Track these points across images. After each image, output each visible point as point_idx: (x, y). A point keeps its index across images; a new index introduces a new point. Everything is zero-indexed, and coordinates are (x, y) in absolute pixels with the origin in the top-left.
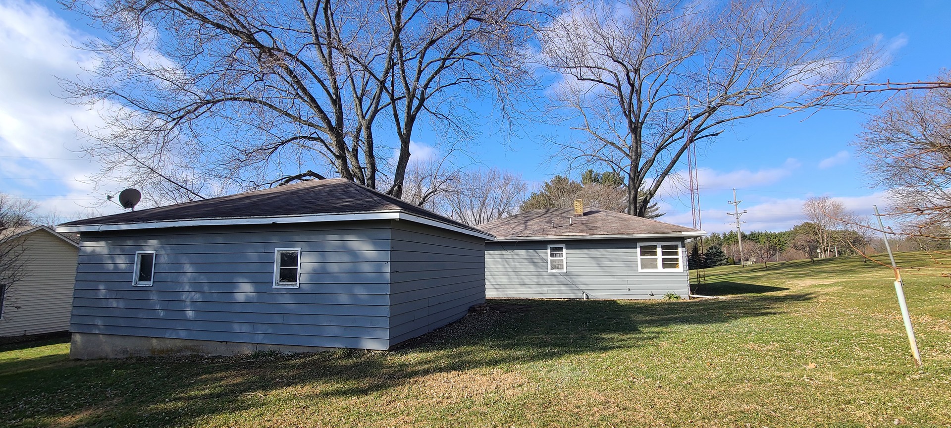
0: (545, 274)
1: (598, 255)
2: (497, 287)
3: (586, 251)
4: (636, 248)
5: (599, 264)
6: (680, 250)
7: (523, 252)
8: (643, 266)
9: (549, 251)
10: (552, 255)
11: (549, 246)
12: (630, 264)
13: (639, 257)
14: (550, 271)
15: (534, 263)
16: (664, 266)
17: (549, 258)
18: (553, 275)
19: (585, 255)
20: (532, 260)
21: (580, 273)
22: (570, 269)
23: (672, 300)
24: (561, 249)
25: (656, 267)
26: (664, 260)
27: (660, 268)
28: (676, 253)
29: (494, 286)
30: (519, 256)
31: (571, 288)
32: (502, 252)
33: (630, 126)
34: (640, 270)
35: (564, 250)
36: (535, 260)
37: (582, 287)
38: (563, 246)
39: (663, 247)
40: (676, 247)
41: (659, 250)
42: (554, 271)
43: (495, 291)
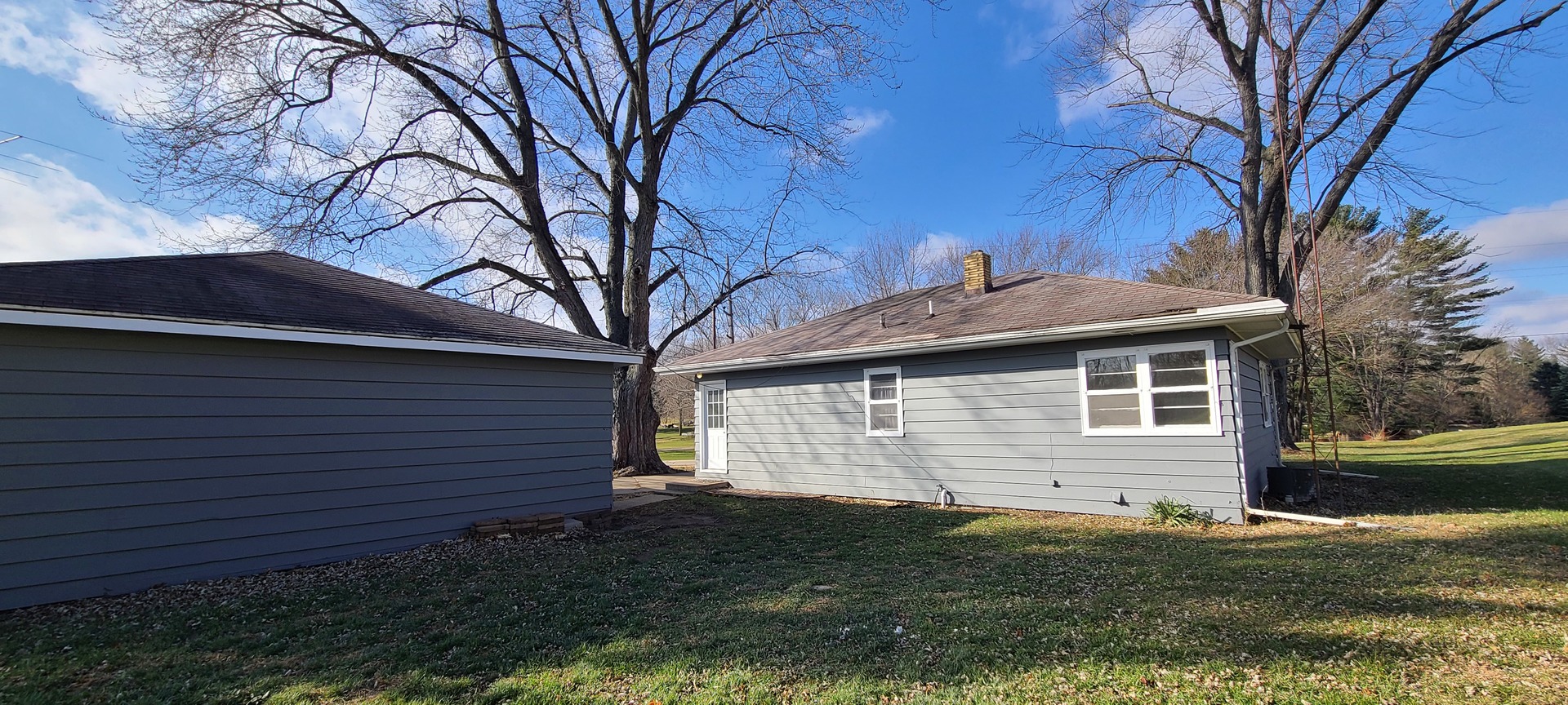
0: (858, 439)
1: (978, 391)
2: (772, 468)
3: (946, 380)
4: (1075, 366)
5: (978, 412)
6: (1211, 365)
7: (815, 388)
8: (1096, 421)
9: (867, 384)
10: (873, 396)
11: (868, 372)
12: (1060, 414)
13: (1084, 393)
14: (869, 433)
15: (838, 413)
16: (1161, 418)
17: (868, 402)
18: (877, 442)
19: (945, 392)
20: (835, 408)
21: (939, 439)
22: (914, 428)
23: (1171, 526)
24: (892, 377)
25: (1135, 420)
26: (1158, 399)
27: (1147, 425)
28: (1201, 378)
29: (764, 466)
30: (811, 398)
31: (915, 477)
32: (779, 390)
33: (1231, 61)
34: (1087, 431)
35: (899, 380)
36: (841, 407)
37: (941, 474)
38: (896, 370)
39: (1155, 361)
40: (1200, 357)
41: (1143, 371)
42: (878, 433)
43: (766, 476)
